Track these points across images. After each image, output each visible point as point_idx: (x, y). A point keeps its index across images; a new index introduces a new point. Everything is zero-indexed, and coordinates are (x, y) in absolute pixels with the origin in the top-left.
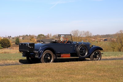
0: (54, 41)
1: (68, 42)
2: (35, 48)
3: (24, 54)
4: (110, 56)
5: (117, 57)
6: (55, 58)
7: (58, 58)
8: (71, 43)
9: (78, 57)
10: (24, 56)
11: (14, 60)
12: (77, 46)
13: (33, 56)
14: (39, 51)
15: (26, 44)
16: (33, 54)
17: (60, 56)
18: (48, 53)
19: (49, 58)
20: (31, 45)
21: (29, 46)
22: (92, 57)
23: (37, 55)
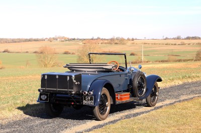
6: (112, 103)
9: (138, 99)
10: (43, 100)
13: (75, 102)
21: (75, 81)
22: (149, 96)
23: (88, 100)
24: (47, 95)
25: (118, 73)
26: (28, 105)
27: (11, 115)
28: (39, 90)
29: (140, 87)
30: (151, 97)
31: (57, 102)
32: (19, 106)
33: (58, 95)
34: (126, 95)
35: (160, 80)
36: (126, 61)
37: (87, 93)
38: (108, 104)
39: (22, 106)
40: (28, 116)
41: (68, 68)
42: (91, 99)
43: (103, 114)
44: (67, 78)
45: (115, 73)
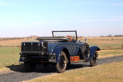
9: (85, 60)
13: (44, 60)
18: (62, 56)
20: (45, 44)
21: (43, 46)
22: (92, 60)
23: (52, 59)
24: (25, 57)
25: (71, 43)
26: (13, 65)
27: (2, 71)
28: (20, 54)
29: (86, 53)
30: (93, 60)
31: (32, 61)
32: (7, 65)
33: (32, 57)
34: (77, 57)
35: (99, 49)
36: (76, 36)
37: (51, 54)
38: (65, 62)
39: (9, 65)
40: (13, 71)
41: (39, 40)
42: (54, 58)
43: (62, 69)
44: (38, 44)
45: (70, 43)
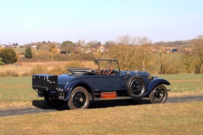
0: (90, 71)
1: (112, 72)
2: (59, 83)
3: (40, 92)
4: (181, 91)
5: (193, 93)
6: (91, 99)
7: (96, 99)
8: (117, 74)
9: (130, 98)
10: (40, 95)
11: (24, 101)
12: (128, 78)
13: (55, 96)
14: (65, 88)
15: (43, 77)
16: (55, 92)
17: (100, 96)
18: (80, 92)
19: (81, 100)
20: (51, 78)
21: (49, 81)
23: (61, 96)
43: (79, 108)
